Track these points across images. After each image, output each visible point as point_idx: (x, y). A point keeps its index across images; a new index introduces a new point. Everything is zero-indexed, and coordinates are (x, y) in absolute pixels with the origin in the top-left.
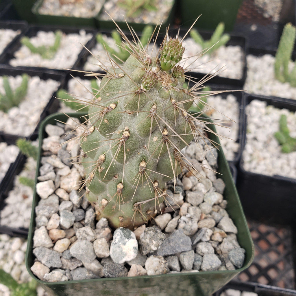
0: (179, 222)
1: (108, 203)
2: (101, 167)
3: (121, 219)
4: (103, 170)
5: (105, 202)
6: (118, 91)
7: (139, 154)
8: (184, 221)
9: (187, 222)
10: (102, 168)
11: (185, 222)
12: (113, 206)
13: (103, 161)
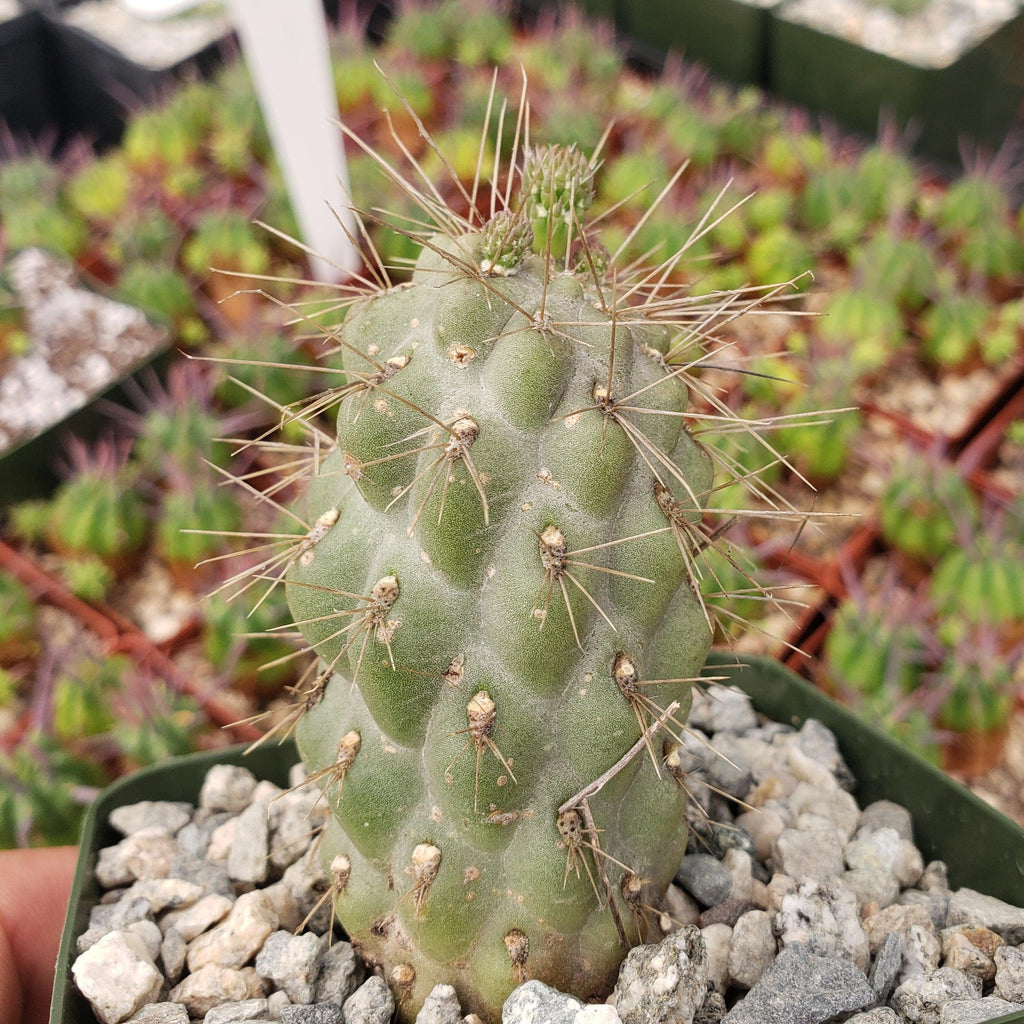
0: (779, 926)
1: (440, 859)
2: (385, 622)
3: (514, 945)
4: (396, 631)
5: (426, 854)
6: (408, 321)
7: (526, 507)
8: (801, 915)
9: (811, 916)
10: (389, 622)
11: (808, 920)
12: (468, 870)
13: (391, 595)
